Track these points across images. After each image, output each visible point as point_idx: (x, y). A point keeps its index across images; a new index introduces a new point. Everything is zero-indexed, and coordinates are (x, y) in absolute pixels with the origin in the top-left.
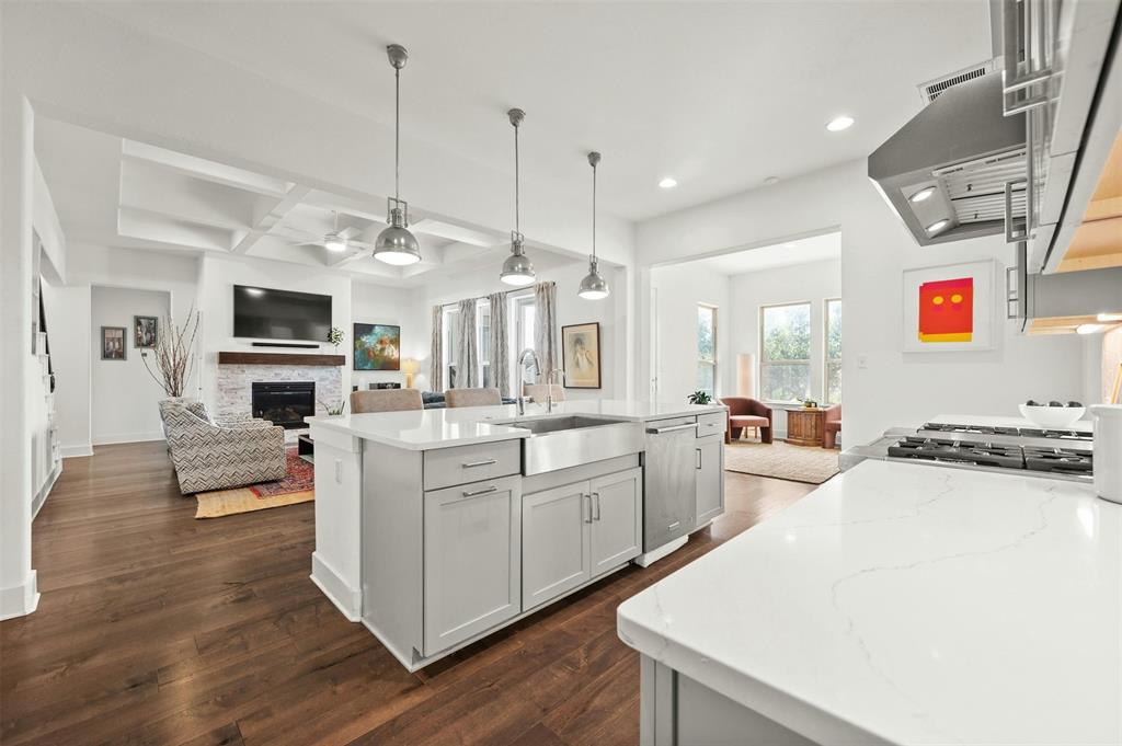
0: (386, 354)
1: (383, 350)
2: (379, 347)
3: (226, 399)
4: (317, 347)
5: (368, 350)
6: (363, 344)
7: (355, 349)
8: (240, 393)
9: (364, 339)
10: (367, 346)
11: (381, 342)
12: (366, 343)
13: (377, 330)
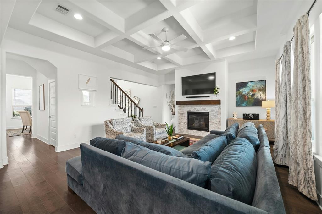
0: (256, 97)
1: (253, 95)
2: (251, 93)
3: (180, 117)
4: (208, 96)
5: (244, 96)
6: (241, 93)
7: (237, 96)
8: (184, 115)
9: (242, 90)
10: (244, 93)
11: (253, 91)
12: (242, 92)
13: (249, 84)
